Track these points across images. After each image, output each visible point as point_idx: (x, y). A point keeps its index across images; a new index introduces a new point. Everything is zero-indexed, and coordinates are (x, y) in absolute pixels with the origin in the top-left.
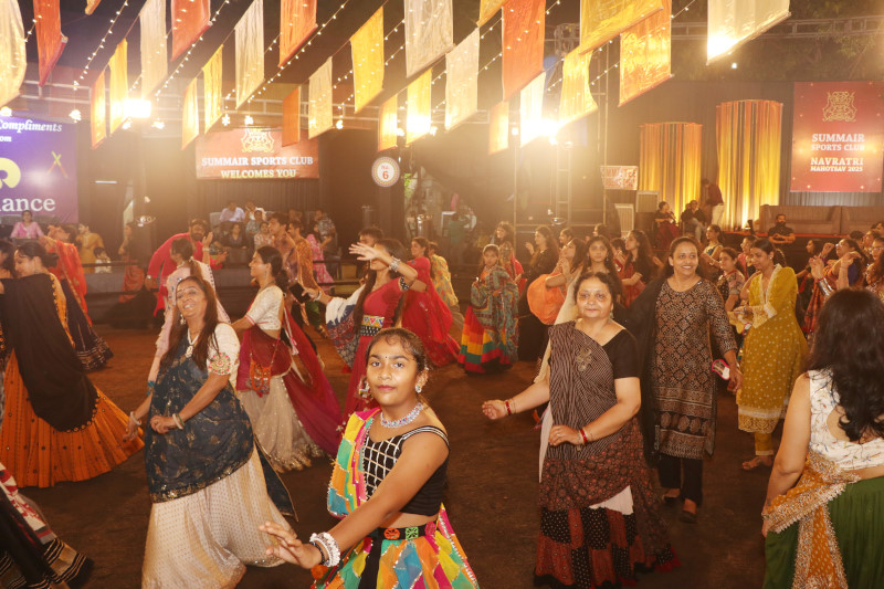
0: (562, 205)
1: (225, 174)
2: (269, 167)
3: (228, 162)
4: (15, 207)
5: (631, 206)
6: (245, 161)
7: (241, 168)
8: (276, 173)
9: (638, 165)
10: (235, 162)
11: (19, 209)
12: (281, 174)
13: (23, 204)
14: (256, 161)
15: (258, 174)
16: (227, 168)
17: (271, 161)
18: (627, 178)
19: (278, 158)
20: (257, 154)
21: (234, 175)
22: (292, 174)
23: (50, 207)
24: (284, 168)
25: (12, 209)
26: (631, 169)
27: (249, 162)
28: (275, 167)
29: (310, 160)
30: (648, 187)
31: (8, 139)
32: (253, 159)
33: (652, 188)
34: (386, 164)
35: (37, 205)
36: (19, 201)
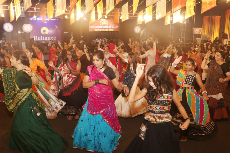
0: (182, 38)
1: (96, 30)
2: (107, 28)
3: (97, 27)
4: (47, 39)
5: (200, 39)
6: (101, 27)
7: (100, 29)
8: (109, 30)
9: (202, 27)
10: (99, 27)
12: (110, 30)
13: (49, 38)
14: (104, 27)
15: (104, 30)
16: (97, 29)
17: (108, 27)
18: (199, 31)
19: (109, 26)
20: (104, 25)
21: (98, 30)
22: (112, 30)
23: (55, 39)
24: (111, 28)
26: (200, 29)
27: (102, 27)
29: (117, 27)
30: (204, 33)
31: (46, 23)
32: (103, 26)
33: (205, 34)
34: (138, 28)
35: (52, 38)
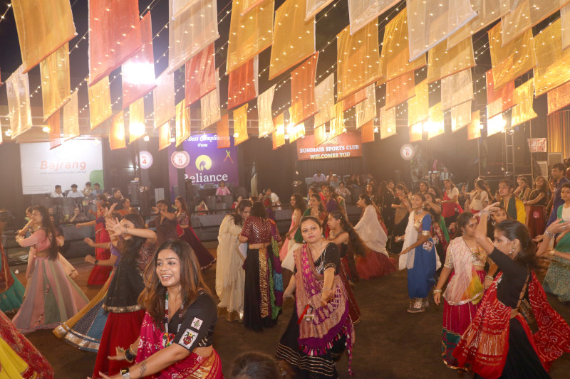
0: (509, 165)
1: (312, 157)
2: (335, 152)
3: (313, 150)
4: (209, 179)
5: (545, 162)
6: (323, 150)
7: (321, 153)
8: (339, 155)
9: (546, 137)
10: (317, 150)
11: (211, 180)
12: (342, 155)
13: (213, 178)
14: (328, 149)
15: (329, 156)
16: (313, 153)
17: (337, 148)
18: (540, 145)
19: (340, 147)
20: (330, 145)
21: (317, 157)
22: (347, 155)
23: (225, 178)
24: (343, 151)
25: (208, 181)
26: (542, 140)
27: (325, 149)
28: (339, 152)
29: (357, 147)
30: (554, 150)
31: (206, 145)
32: (327, 148)
33: (556, 151)
34: (407, 148)
35: (219, 178)
36: (211, 176)
